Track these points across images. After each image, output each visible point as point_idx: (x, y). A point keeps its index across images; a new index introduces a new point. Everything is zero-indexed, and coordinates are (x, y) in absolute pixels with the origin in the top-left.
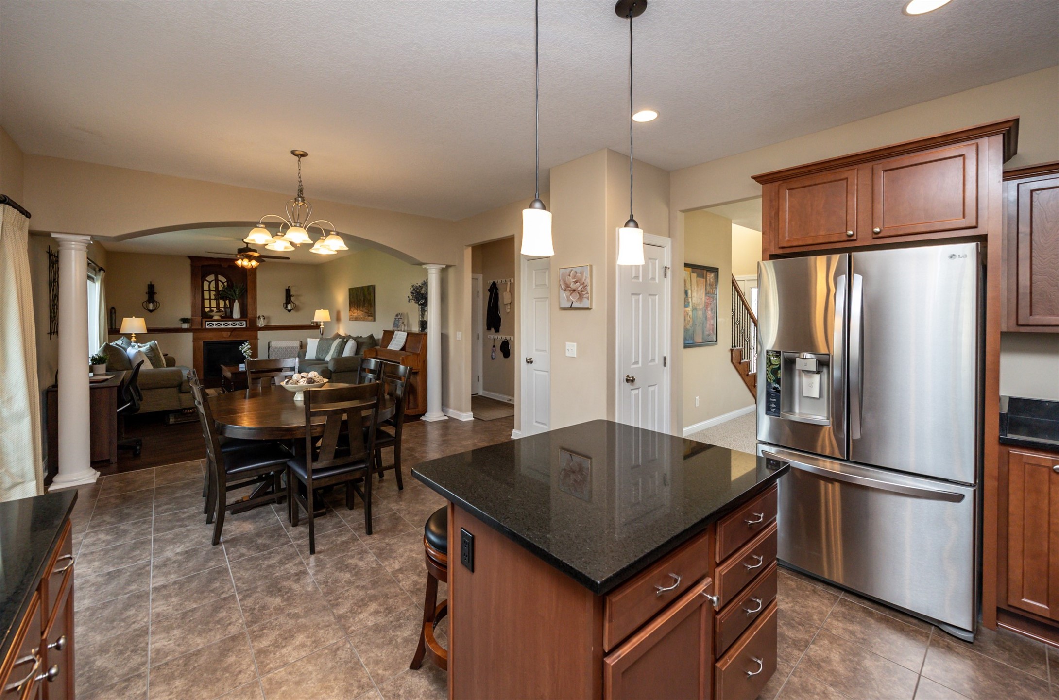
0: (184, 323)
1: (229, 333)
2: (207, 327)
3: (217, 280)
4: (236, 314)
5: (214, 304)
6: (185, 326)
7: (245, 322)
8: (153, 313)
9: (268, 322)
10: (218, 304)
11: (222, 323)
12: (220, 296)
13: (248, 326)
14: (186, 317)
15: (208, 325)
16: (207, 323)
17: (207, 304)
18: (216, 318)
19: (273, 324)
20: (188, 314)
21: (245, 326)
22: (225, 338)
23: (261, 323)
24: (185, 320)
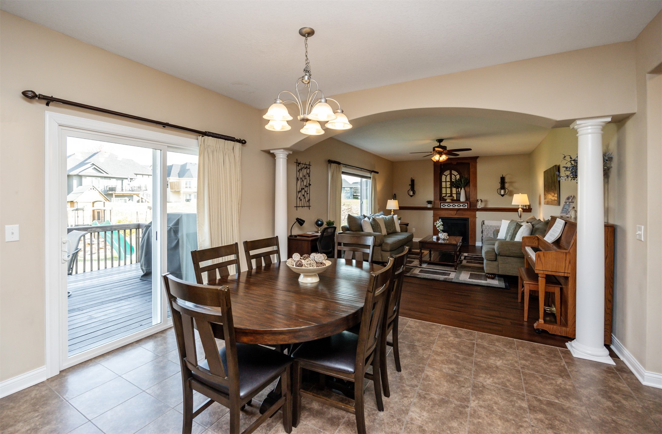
0: (429, 204)
1: (456, 212)
2: (442, 207)
3: (451, 174)
4: (463, 199)
5: (449, 191)
6: (429, 206)
7: (466, 204)
8: (413, 197)
9: (486, 205)
10: (451, 191)
11: (451, 204)
12: (453, 185)
13: (469, 207)
14: (430, 200)
15: (442, 205)
16: (442, 204)
17: (444, 191)
18: (448, 201)
19: (490, 206)
20: (432, 198)
21: (466, 207)
22: (452, 215)
23: (480, 205)
24: (429, 202)
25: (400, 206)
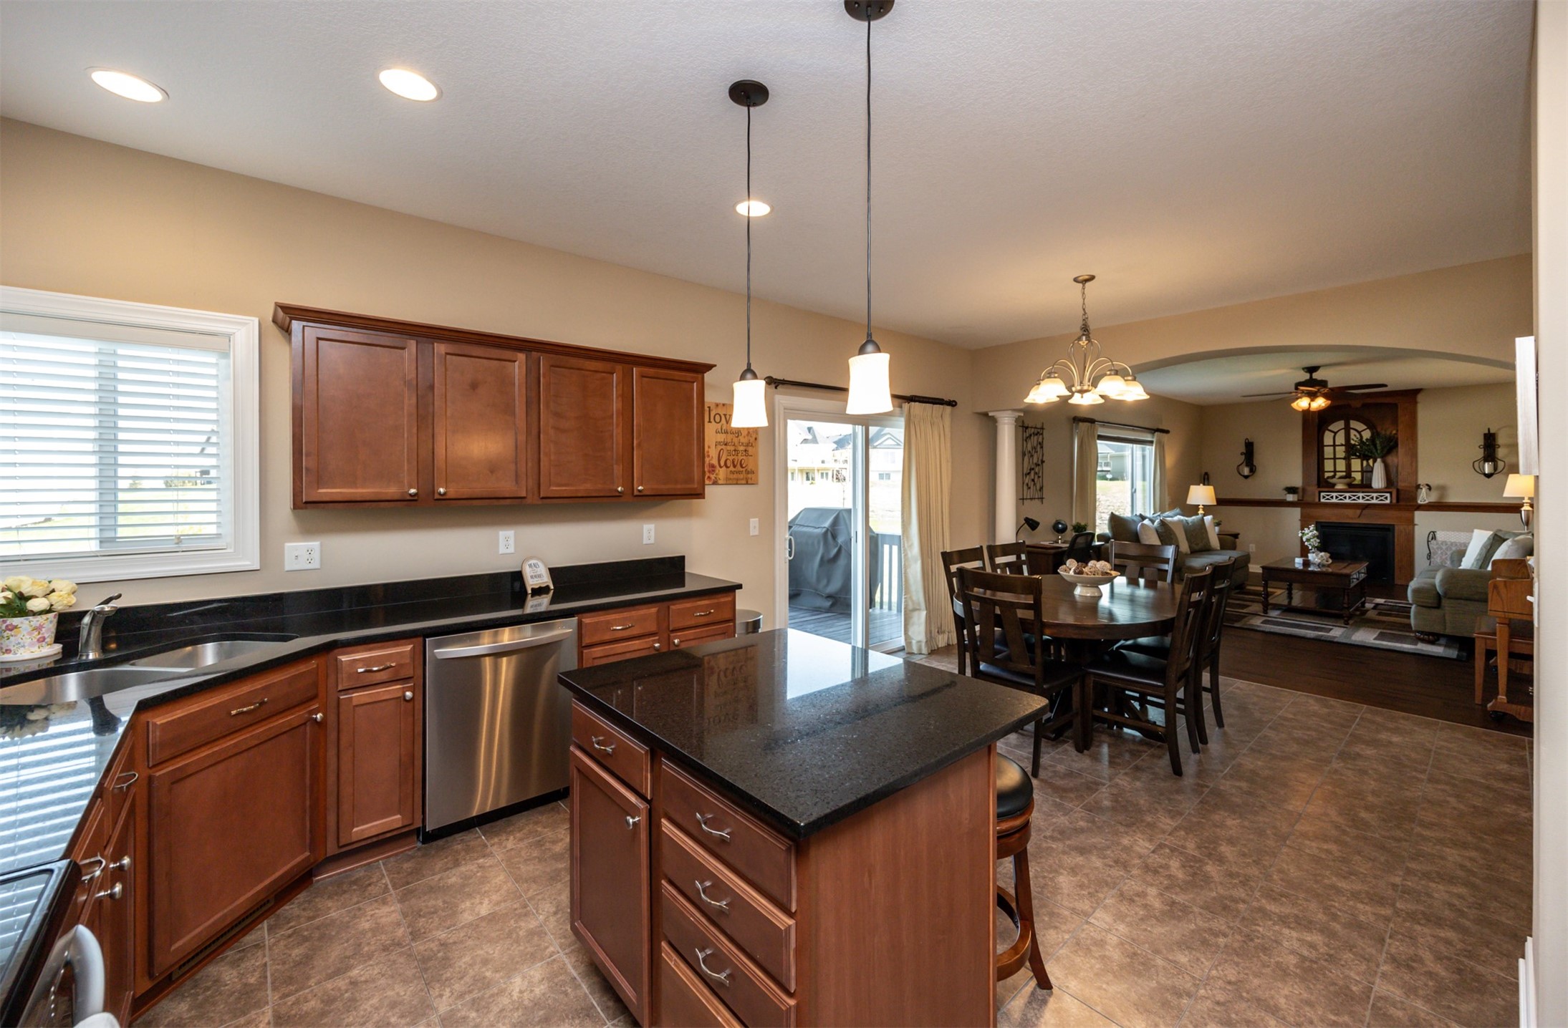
0: (1289, 493)
1: (1358, 512)
2: (1322, 500)
3: (1347, 429)
4: (1378, 480)
5: (1341, 465)
6: (1290, 498)
7: (1388, 495)
8: (1249, 480)
9: (1442, 496)
10: (1349, 466)
11: (1347, 495)
12: (1351, 451)
13: (1394, 501)
14: (1293, 485)
15: (1324, 497)
16: (1322, 494)
17: (1328, 465)
18: (1339, 487)
19: (1453, 499)
20: (1297, 481)
21: (1388, 501)
22: (1352, 518)
23: (1424, 497)
24: (1291, 490)
25: (1220, 497)
